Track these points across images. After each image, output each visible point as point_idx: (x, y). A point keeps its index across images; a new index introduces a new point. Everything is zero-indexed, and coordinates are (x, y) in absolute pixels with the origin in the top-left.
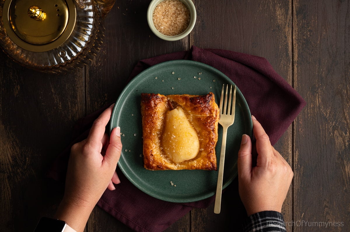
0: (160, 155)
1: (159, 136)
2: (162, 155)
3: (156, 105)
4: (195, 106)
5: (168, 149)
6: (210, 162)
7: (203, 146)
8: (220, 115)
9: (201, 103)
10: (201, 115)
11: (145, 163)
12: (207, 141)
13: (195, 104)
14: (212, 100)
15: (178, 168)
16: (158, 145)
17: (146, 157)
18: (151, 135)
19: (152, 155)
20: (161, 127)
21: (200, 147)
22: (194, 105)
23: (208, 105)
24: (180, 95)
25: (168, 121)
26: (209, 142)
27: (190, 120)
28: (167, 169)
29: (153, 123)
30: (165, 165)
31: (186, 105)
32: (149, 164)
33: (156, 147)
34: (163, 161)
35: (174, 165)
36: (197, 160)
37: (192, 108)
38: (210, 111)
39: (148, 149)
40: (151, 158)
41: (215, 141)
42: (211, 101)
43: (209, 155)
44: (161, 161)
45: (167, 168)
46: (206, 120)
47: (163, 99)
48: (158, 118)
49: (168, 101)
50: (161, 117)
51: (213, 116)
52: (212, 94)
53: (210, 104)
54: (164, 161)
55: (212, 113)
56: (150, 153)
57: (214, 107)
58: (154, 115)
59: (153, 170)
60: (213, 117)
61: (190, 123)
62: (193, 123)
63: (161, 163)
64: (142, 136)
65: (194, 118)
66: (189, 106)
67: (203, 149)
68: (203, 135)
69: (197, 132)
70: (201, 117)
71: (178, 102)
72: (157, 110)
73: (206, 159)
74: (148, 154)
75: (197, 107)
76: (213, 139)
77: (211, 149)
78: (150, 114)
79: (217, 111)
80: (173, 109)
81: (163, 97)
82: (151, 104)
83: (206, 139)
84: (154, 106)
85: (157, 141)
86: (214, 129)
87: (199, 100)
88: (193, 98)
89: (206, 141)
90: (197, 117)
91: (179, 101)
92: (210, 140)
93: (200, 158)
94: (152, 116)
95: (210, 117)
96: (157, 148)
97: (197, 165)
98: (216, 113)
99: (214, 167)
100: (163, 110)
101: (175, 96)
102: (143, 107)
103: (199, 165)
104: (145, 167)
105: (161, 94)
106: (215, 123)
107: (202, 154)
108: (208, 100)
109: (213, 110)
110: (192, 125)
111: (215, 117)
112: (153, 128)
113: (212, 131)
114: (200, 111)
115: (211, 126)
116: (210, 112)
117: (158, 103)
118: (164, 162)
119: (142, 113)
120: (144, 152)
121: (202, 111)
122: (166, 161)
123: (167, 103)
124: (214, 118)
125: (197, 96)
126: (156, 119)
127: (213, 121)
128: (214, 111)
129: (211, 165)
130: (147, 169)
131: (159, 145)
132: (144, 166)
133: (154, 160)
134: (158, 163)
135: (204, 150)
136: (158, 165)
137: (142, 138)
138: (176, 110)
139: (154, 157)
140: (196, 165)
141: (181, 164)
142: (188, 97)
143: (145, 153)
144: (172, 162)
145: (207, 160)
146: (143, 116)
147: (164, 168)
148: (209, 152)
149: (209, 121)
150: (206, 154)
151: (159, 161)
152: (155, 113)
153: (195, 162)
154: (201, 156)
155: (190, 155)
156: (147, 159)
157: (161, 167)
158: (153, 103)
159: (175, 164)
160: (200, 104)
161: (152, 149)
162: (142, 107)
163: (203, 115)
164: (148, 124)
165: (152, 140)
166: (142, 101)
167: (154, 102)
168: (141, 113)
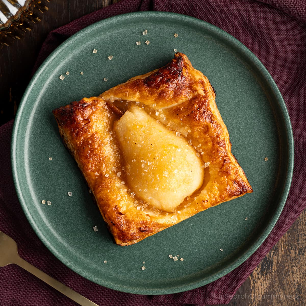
0: (136, 208)
1: (119, 174)
2: (138, 208)
3: (87, 121)
4: (158, 91)
5: (146, 190)
6: (231, 180)
7: (206, 158)
8: (213, 88)
9: (168, 80)
10: (177, 101)
11: (115, 234)
12: (210, 144)
13: (158, 86)
14: (186, 67)
15: (179, 219)
16: (124, 191)
17: (112, 222)
18: (104, 178)
19: (121, 214)
20: (115, 157)
21: (203, 162)
22: (155, 89)
23: (181, 78)
24: (124, 84)
25: (121, 140)
26: (213, 145)
27: (162, 121)
28: (161, 229)
29: (96, 155)
30: (151, 222)
31: (142, 97)
32: (122, 232)
33: (122, 197)
34: (146, 217)
35: (170, 216)
36: (206, 187)
37: (156, 95)
38: (190, 87)
39: (109, 206)
40: (121, 221)
41: (223, 138)
42: (184, 69)
43: (224, 168)
44: (143, 218)
45: (159, 226)
46: (190, 107)
47: (96, 104)
48: (102, 142)
49: (108, 103)
50: (108, 139)
51: (199, 95)
52: (180, 55)
53: (185, 74)
54: (148, 215)
55: (196, 90)
56: (116, 212)
57: (194, 77)
58: (92, 139)
59: (136, 242)
60: (201, 96)
61: (165, 126)
62: (169, 124)
63: (144, 222)
64: (89, 188)
65: (168, 113)
66: (148, 96)
67: (208, 164)
68: (198, 137)
69: (185, 137)
70: (179, 105)
71: (125, 99)
72: (94, 128)
73: (222, 178)
74: (112, 216)
75: (163, 91)
76: (218, 136)
77: (223, 157)
78: (83, 141)
79: (203, 82)
80: (123, 114)
81: (95, 101)
82: (78, 123)
83: (207, 142)
84: (86, 124)
85: (118, 184)
86: (213, 118)
87: (161, 78)
88: (148, 78)
89: (207, 145)
90: (171, 109)
91: (126, 95)
92: (213, 140)
93: (211, 182)
94: (90, 144)
95: (195, 98)
96: (124, 198)
97: (210, 196)
98: (203, 86)
99: (243, 187)
100: (105, 124)
101: (115, 88)
102: (67, 135)
103: (215, 195)
104: (118, 242)
105: (88, 97)
106: (209, 105)
107: (210, 172)
108: (177, 70)
109: (195, 82)
110: (169, 127)
111: (204, 94)
112: (102, 164)
113: (211, 122)
114: (171, 96)
115: (204, 113)
116: (191, 89)
117: (89, 116)
118: (148, 217)
119: (70, 145)
120: (104, 215)
121: (176, 94)
122: (150, 213)
123: (106, 107)
124: (203, 97)
125: (156, 71)
126: (99, 146)
127: (203, 104)
128: (197, 85)
129: (235, 186)
130: (123, 244)
131: (126, 190)
132: (115, 242)
133: (128, 221)
134: (137, 223)
135: (212, 163)
136: (139, 227)
137: (90, 192)
138: (127, 113)
139: (126, 217)
140: (208, 197)
141: (180, 207)
142: (139, 80)
143: (106, 216)
144: (163, 212)
145: (224, 180)
146: (73, 152)
147: (154, 229)
148: (222, 162)
149: (196, 106)
150: (218, 169)
151: (137, 220)
152: (93, 135)
153: (204, 192)
154: (212, 177)
155: (189, 183)
156: (114, 225)
157: (147, 229)
158: (82, 119)
159: (171, 213)
160: (166, 84)
161: (115, 204)
162: (65, 135)
163: (180, 101)
164: (88, 162)
165: (108, 188)
166: (60, 125)
167: (82, 116)
168: (68, 146)
